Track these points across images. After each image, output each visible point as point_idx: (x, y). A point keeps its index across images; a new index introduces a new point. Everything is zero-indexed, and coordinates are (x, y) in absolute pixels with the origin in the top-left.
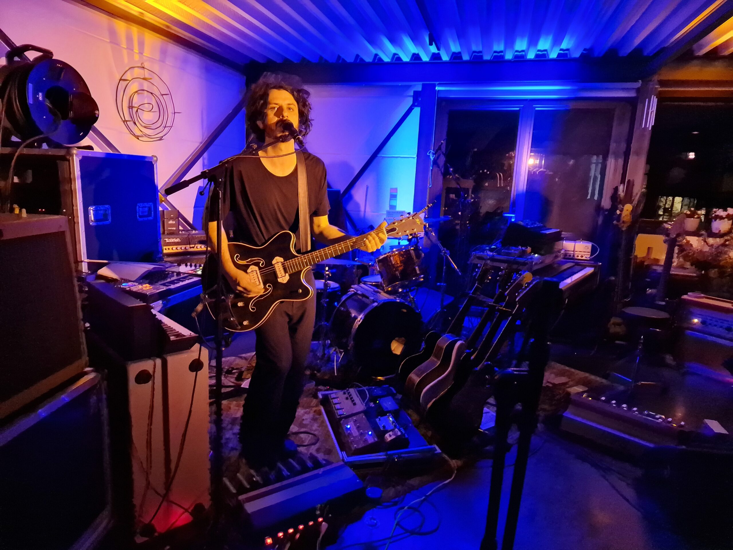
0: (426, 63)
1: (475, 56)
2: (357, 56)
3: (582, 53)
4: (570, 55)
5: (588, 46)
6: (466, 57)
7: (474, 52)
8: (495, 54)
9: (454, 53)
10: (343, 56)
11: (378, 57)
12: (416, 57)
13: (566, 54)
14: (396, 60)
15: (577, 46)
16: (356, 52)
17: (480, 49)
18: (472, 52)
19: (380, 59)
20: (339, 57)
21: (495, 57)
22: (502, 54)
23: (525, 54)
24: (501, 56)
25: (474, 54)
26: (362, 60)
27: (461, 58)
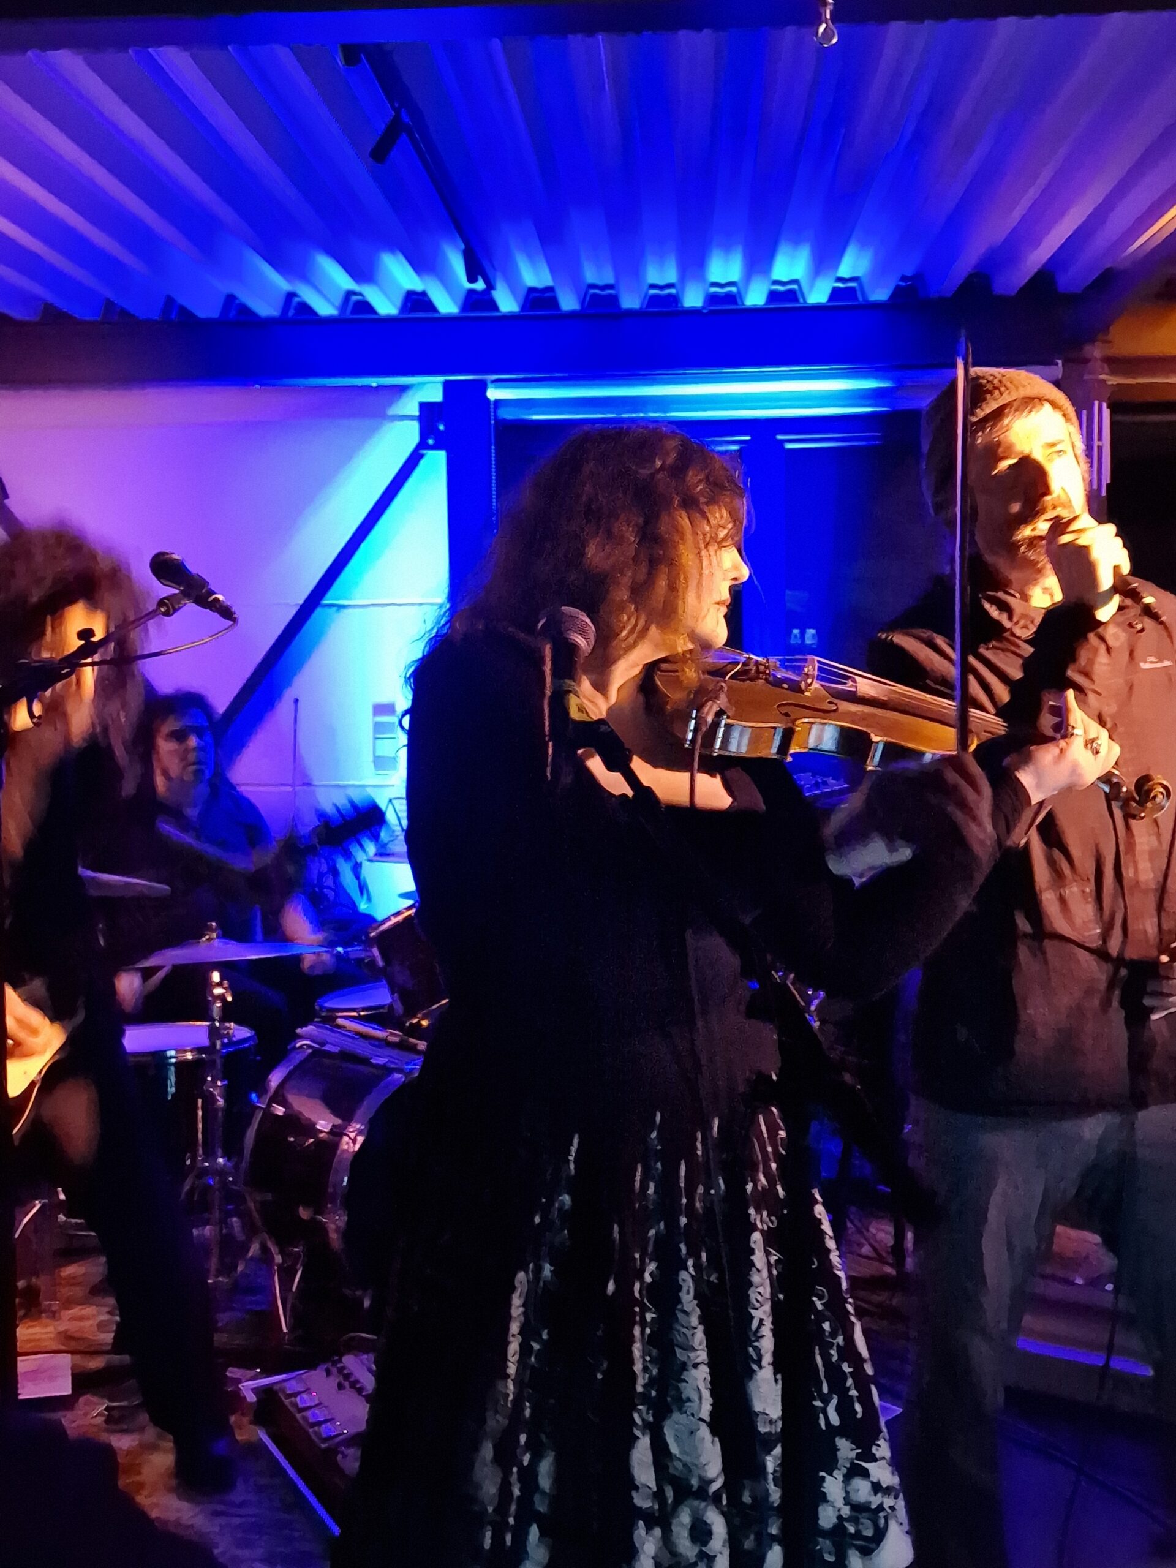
0: (449, 319)
1: (594, 296)
2: (231, 299)
3: (898, 288)
4: (863, 293)
5: (909, 271)
6: (568, 302)
7: (592, 286)
8: (653, 292)
9: (531, 290)
10: (182, 301)
11: (296, 299)
12: (416, 301)
13: (853, 289)
14: (353, 312)
15: (881, 269)
16: (224, 287)
17: (608, 278)
18: (584, 288)
19: (305, 309)
20: (170, 301)
21: (654, 298)
22: (673, 291)
23: (739, 292)
24: (670, 296)
25: (592, 291)
26: (245, 310)
27: (554, 302)
